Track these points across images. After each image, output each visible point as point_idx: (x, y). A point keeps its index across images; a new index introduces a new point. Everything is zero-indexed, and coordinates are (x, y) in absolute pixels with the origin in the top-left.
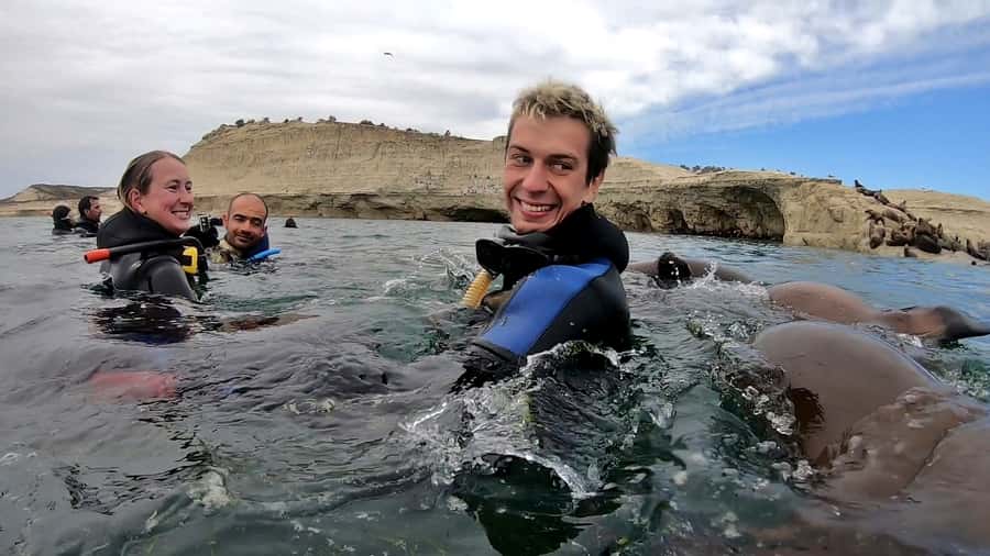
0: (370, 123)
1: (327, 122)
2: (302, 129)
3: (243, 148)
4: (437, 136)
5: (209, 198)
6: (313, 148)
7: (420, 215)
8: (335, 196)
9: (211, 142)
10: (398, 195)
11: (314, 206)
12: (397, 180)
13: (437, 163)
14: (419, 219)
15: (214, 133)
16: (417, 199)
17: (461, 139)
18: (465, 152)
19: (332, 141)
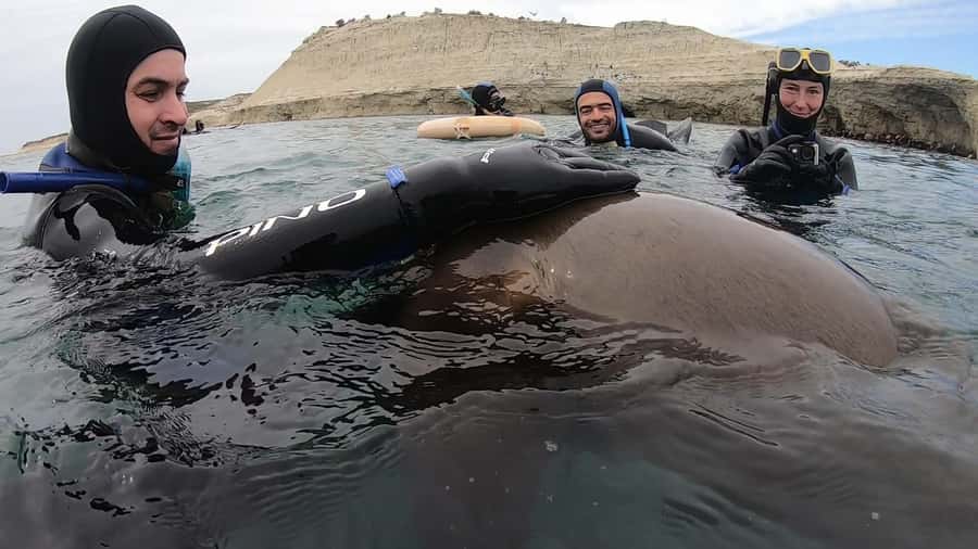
0: (479, 13)
1: (431, 14)
2: (406, 23)
3: (347, 47)
4: (551, 24)
5: (315, 101)
6: (419, 42)
7: (537, 109)
8: (447, 90)
9: (312, 45)
10: (513, 87)
11: (424, 102)
12: (510, 72)
13: (553, 53)
14: (536, 113)
15: (314, 37)
16: (533, 90)
17: (579, 26)
18: (584, 39)
19: (438, 33)
